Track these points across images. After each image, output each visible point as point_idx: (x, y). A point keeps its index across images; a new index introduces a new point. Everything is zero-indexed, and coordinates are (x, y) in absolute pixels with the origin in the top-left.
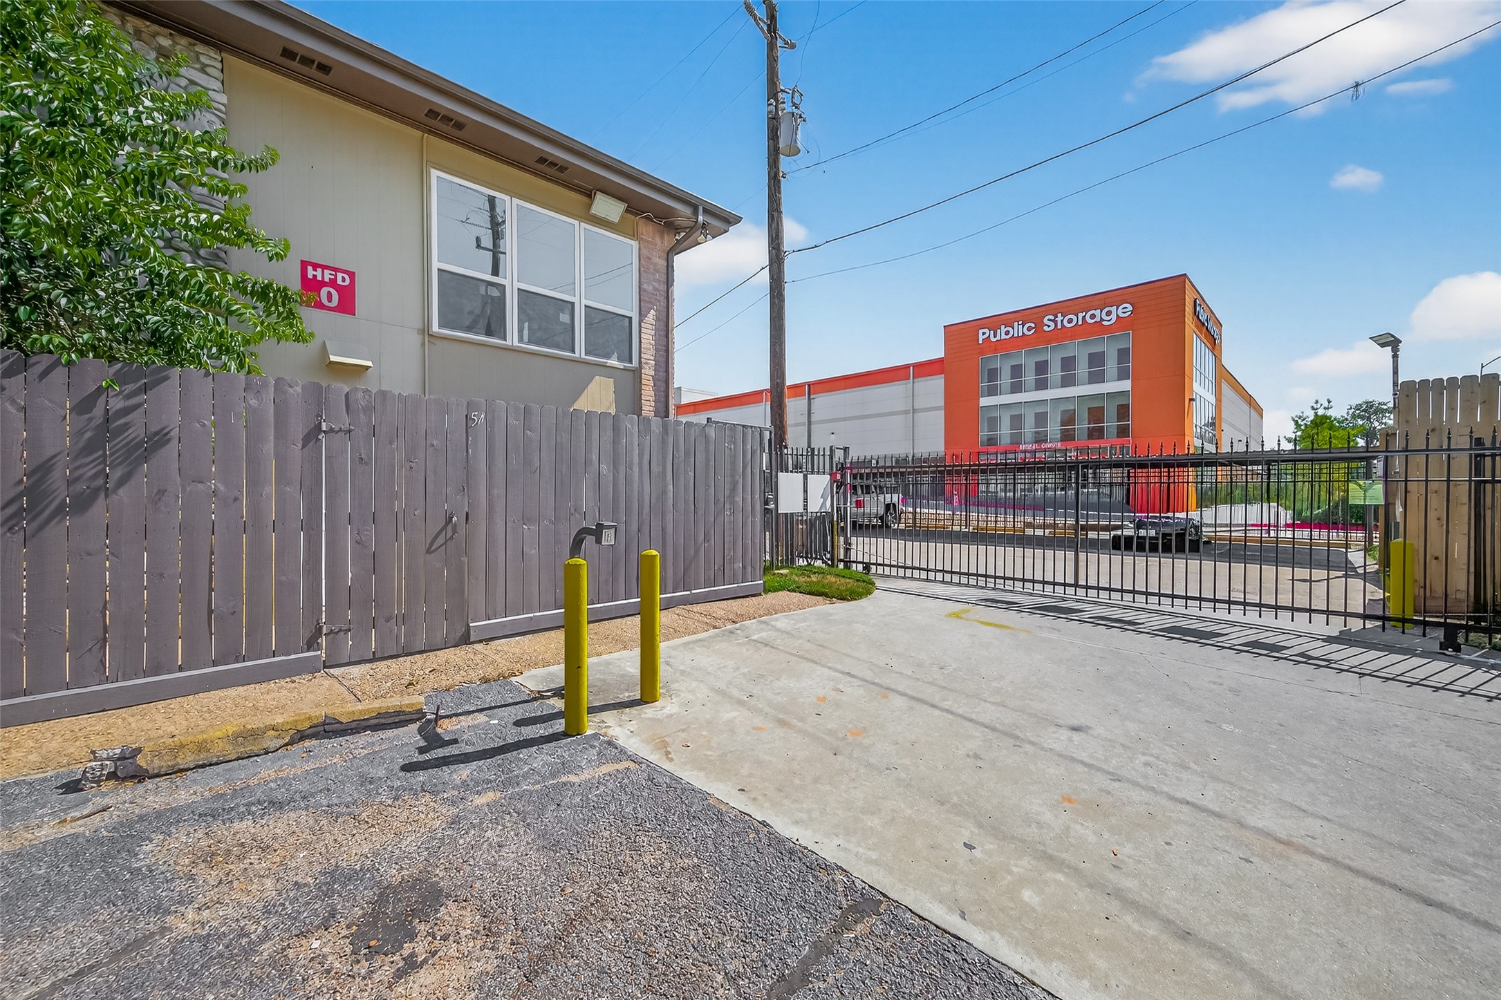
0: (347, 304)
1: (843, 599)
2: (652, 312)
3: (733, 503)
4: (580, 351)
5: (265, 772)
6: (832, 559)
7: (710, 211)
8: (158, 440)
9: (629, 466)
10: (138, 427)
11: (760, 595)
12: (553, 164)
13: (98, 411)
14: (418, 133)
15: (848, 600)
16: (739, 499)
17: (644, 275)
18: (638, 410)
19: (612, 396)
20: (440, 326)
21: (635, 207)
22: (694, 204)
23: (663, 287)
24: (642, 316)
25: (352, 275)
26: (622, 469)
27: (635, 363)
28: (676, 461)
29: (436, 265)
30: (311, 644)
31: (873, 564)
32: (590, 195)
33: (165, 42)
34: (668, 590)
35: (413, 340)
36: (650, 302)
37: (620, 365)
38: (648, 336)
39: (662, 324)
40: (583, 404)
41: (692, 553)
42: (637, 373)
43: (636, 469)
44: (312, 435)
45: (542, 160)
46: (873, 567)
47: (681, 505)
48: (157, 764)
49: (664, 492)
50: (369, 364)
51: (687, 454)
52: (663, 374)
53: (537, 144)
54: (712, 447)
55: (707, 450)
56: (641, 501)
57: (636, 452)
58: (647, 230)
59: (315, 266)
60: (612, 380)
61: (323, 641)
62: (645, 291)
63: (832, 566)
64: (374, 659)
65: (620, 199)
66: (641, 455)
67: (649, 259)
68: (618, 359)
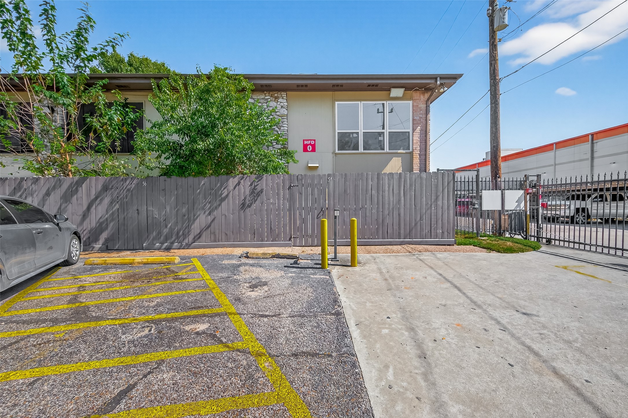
0: (314, 150)
1: (499, 252)
2: (419, 127)
3: (436, 205)
4: (387, 149)
5: (264, 261)
6: (526, 235)
7: (443, 77)
8: (262, 191)
9: (383, 191)
10: (259, 188)
11: (453, 245)
12: (373, 85)
13: (253, 185)
14: (331, 93)
15: (502, 253)
16: (440, 203)
17: (415, 113)
18: (411, 170)
19: (400, 164)
20: (338, 150)
21: (408, 88)
22: (435, 78)
23: (424, 116)
24: (414, 130)
25: (315, 140)
26: (381, 192)
27: (411, 150)
28: (405, 188)
29: (337, 131)
30: (290, 240)
31: (553, 239)
32: (390, 90)
33: (276, 95)
34: (401, 238)
35: (331, 156)
36: (418, 124)
37: (404, 151)
38: (416, 138)
39: (424, 132)
40: (388, 170)
41: (414, 224)
42: (411, 154)
43: (387, 193)
44: (290, 188)
45: (369, 86)
46: (553, 241)
47: (408, 206)
48: (251, 256)
49: (399, 200)
50: (318, 165)
51: (411, 185)
52: (423, 153)
53: (365, 82)
54: (424, 182)
55: (421, 184)
56: (389, 204)
57: (387, 186)
58: (416, 95)
59: (306, 140)
60: (400, 158)
61: (292, 239)
62: (415, 120)
63: (526, 238)
64: (304, 246)
65: (402, 87)
66: (389, 187)
67: (418, 106)
68: (403, 149)
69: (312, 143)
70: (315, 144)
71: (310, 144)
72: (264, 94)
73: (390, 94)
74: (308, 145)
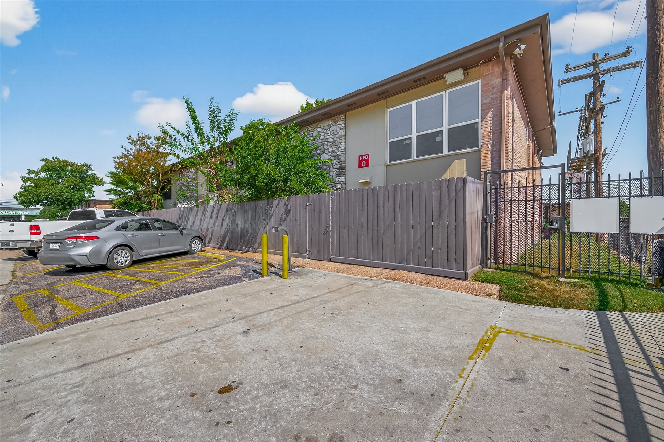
0: (367, 165)
1: (502, 298)
2: (491, 113)
4: (445, 151)
8: (290, 210)
11: (466, 280)
12: (419, 80)
14: (384, 101)
17: (485, 95)
19: (465, 168)
20: (390, 161)
22: (497, 40)
23: (497, 96)
24: (484, 118)
25: (368, 155)
27: (480, 147)
29: (389, 141)
32: (443, 77)
33: (336, 119)
35: (383, 168)
36: (488, 109)
37: (470, 150)
42: (479, 152)
45: (414, 81)
58: (486, 69)
59: (361, 156)
60: (465, 160)
61: (308, 252)
64: (315, 260)
65: (460, 68)
67: (488, 84)
68: (469, 147)
69: (366, 158)
70: (368, 159)
71: (365, 160)
72: (328, 122)
73: (445, 82)
74: (363, 160)
